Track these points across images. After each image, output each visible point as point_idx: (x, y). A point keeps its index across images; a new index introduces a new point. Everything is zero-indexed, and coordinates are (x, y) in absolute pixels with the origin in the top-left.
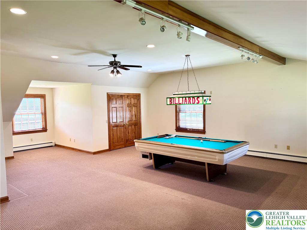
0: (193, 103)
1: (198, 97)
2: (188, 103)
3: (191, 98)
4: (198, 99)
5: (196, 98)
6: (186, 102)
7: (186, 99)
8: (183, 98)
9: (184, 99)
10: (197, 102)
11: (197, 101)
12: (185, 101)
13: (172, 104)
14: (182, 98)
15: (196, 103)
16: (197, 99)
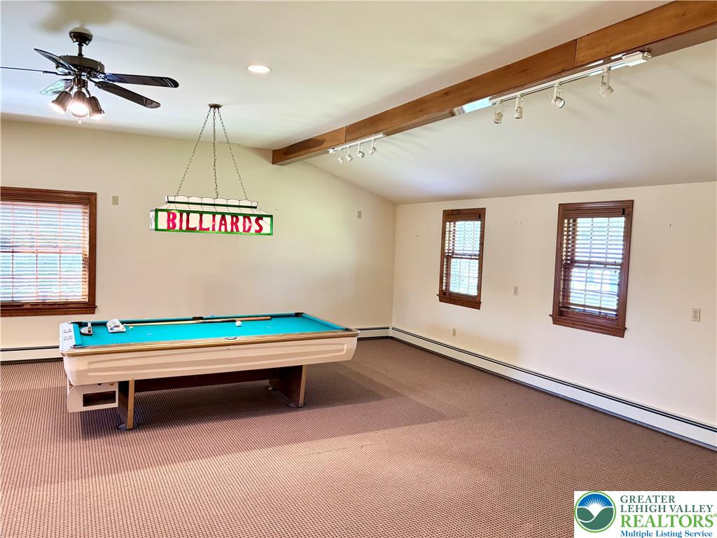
0: (244, 231)
1: (260, 217)
2: (229, 229)
3: (241, 218)
4: (260, 222)
5: (253, 219)
6: (223, 227)
7: (223, 218)
8: (214, 214)
9: (218, 217)
10: (258, 228)
11: (255, 227)
12: (221, 224)
13: (177, 228)
14: (211, 215)
15: (253, 231)
16: (257, 221)
